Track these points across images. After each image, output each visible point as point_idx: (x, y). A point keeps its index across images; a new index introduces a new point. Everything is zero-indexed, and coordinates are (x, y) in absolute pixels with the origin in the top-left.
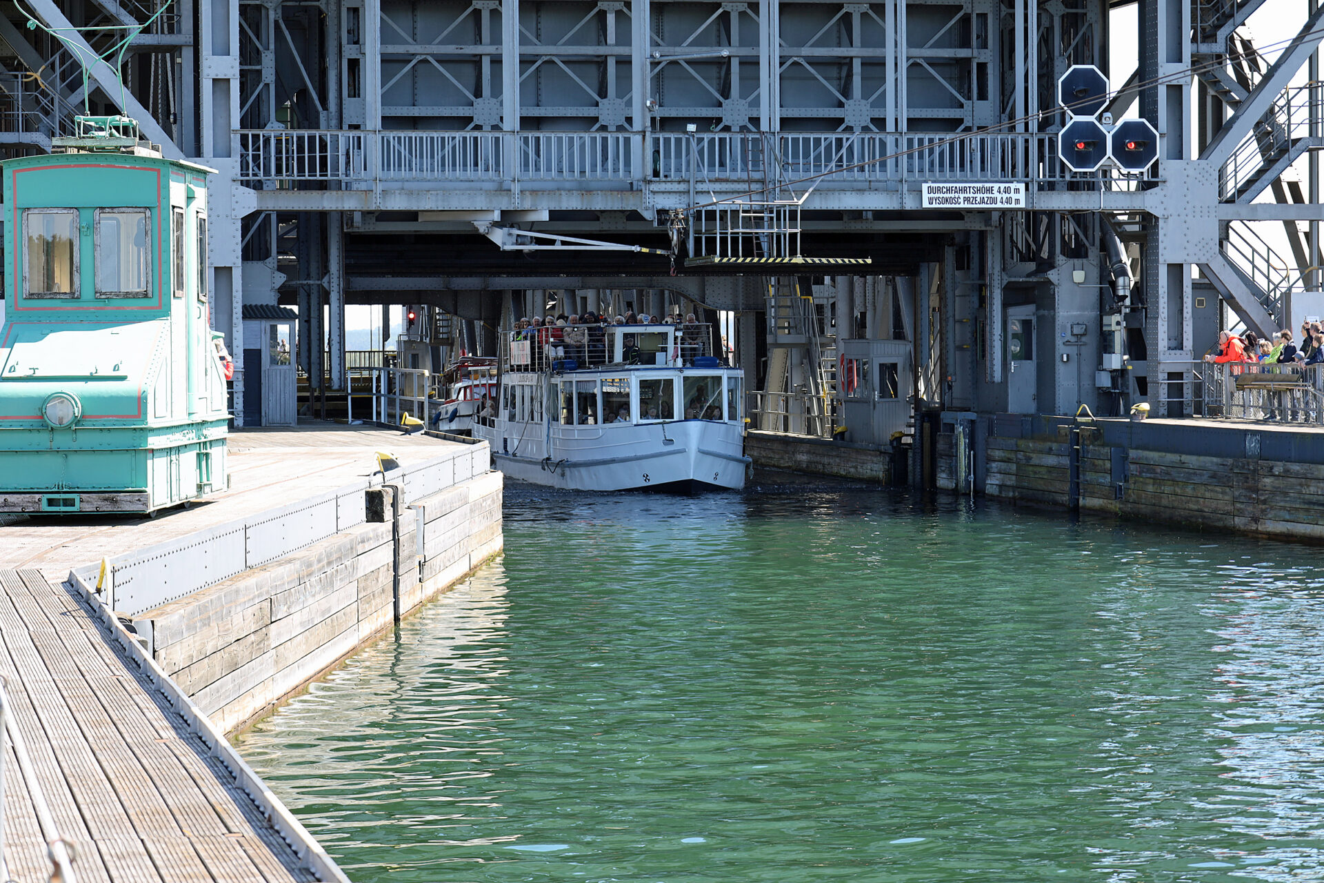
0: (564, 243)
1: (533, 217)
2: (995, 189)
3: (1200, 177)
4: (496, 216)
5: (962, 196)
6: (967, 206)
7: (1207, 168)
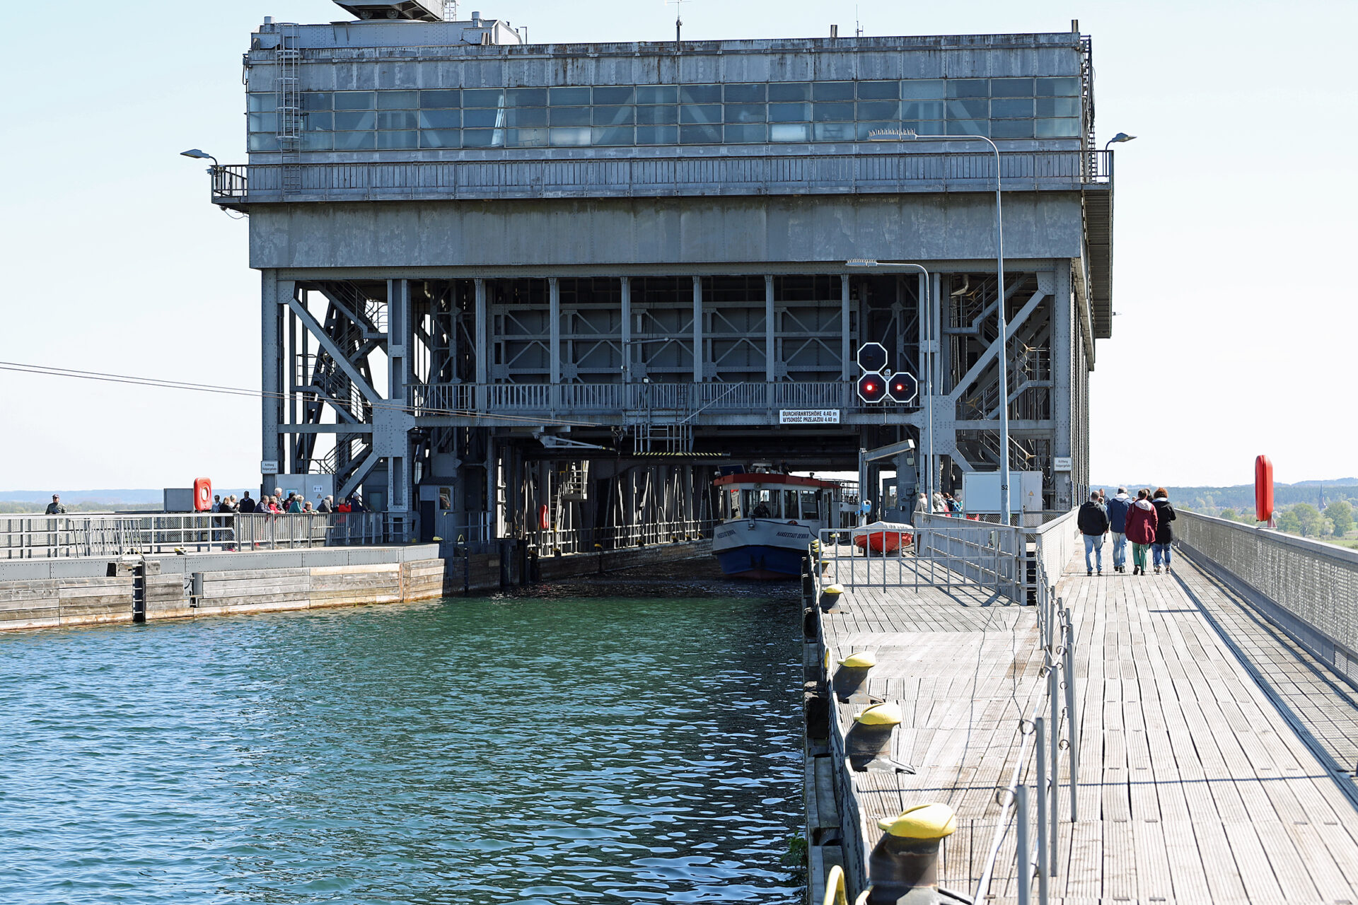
0: (573, 444)
1: (563, 430)
2: (822, 414)
3: (944, 405)
4: (542, 429)
5: (803, 417)
6: (806, 422)
7: (949, 400)
